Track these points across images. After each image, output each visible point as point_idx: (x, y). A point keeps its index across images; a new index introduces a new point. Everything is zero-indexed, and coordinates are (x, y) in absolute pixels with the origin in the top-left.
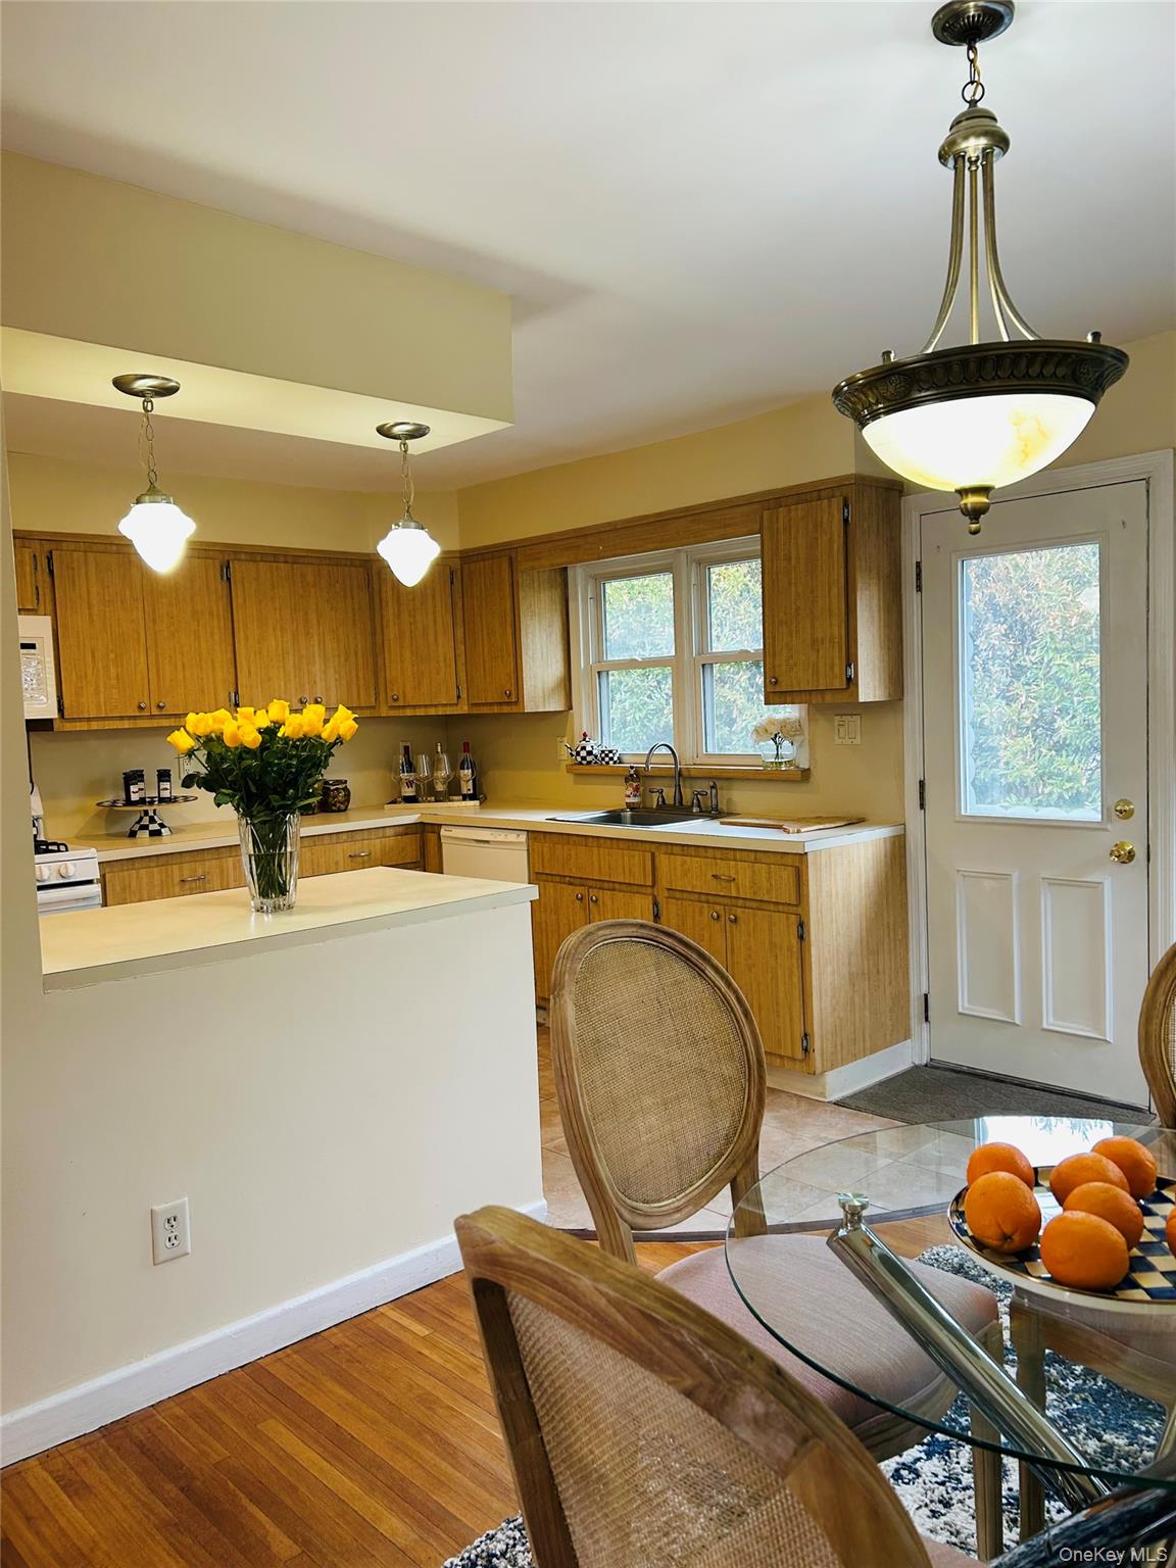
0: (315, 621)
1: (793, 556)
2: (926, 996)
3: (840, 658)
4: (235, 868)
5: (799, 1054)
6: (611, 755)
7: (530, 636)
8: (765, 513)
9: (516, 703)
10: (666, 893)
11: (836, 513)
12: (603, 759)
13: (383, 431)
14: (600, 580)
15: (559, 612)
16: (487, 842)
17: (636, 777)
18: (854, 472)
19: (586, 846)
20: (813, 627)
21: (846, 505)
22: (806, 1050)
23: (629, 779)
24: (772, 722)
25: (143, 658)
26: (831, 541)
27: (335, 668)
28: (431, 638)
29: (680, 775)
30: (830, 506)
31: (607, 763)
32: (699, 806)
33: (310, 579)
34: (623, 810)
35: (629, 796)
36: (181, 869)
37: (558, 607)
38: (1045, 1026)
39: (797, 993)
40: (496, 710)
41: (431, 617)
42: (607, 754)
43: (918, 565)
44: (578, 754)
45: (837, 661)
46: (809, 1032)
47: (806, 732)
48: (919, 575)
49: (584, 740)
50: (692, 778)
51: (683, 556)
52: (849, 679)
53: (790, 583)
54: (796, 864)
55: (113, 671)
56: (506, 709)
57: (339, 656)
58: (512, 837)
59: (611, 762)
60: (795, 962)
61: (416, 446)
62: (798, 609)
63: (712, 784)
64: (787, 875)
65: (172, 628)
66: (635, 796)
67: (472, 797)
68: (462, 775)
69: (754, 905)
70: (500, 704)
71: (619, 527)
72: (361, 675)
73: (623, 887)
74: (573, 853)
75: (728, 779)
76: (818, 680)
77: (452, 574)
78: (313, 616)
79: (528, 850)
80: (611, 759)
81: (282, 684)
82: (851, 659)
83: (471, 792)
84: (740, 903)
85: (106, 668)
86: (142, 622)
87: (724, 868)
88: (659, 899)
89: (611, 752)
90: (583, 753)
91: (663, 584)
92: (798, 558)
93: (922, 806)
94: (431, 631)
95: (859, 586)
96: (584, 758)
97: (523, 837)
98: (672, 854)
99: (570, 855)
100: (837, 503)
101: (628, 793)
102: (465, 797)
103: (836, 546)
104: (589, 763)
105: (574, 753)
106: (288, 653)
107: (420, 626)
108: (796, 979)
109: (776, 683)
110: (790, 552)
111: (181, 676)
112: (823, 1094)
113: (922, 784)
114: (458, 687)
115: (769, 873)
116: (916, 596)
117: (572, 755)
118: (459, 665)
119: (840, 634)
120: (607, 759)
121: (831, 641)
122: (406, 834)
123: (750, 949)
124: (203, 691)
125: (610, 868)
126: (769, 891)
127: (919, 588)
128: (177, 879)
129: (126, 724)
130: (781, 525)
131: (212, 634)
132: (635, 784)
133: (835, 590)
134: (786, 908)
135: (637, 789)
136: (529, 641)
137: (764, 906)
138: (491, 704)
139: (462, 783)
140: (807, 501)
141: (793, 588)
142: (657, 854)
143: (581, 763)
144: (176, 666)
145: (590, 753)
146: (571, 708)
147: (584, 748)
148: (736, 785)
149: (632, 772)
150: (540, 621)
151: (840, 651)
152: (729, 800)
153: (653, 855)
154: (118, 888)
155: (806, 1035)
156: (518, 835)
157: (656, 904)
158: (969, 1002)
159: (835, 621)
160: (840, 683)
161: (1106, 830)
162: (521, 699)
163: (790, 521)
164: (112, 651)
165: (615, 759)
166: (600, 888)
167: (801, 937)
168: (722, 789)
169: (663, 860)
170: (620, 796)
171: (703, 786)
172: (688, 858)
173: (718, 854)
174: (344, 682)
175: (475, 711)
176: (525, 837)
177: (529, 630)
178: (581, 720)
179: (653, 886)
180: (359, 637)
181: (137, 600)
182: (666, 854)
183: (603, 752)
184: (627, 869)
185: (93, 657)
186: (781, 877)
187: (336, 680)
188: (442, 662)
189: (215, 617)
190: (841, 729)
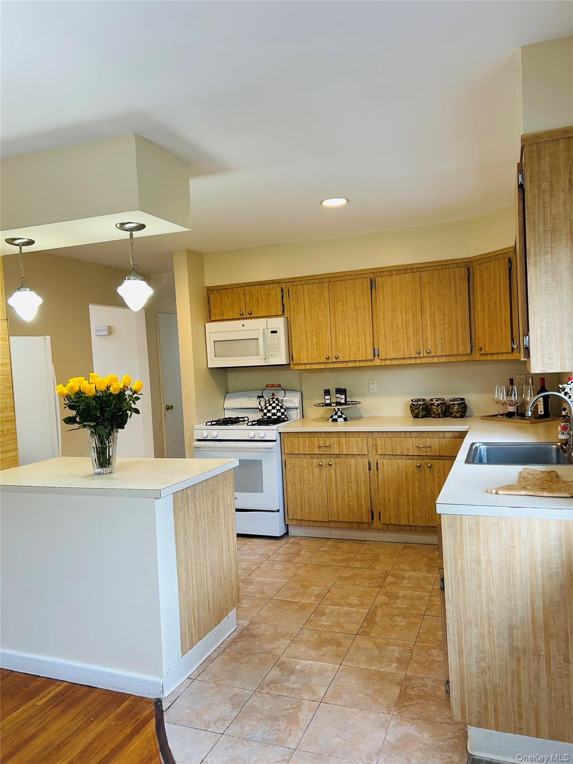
0: (428, 304)
4: (346, 444)
25: (329, 333)
27: (441, 331)
28: (498, 309)
33: (425, 280)
35: (560, 434)
36: (318, 440)
55: (315, 340)
57: (444, 324)
65: (344, 317)
66: (564, 434)
72: (460, 335)
78: (427, 302)
81: (405, 342)
85: (312, 339)
86: (328, 315)
101: (559, 431)
106: (409, 325)
111: (347, 342)
114: (512, 341)
124: (359, 349)
128: (316, 445)
129: (322, 366)
131: (365, 318)
132: (564, 424)
135: (565, 428)
144: (345, 336)
154: (289, 445)
164: (314, 331)
174: (447, 340)
180: (459, 311)
181: (326, 305)
185: (306, 334)
187: (442, 339)
188: (503, 324)
189: (367, 309)
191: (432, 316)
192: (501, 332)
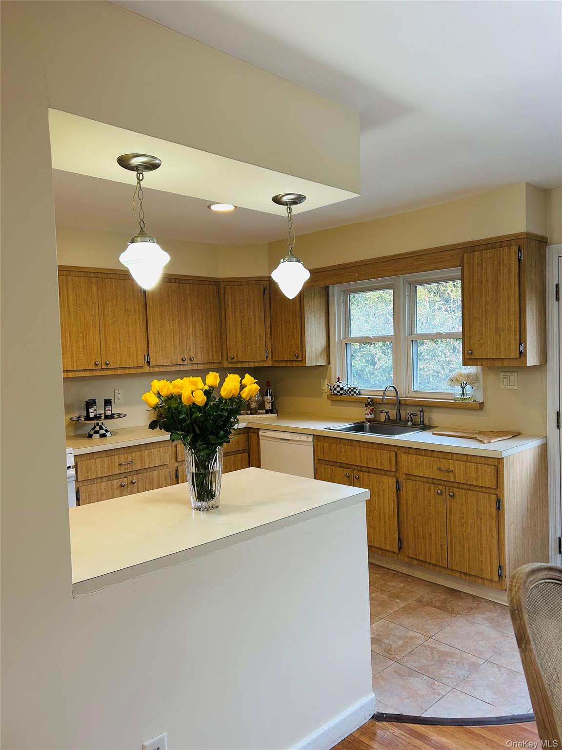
0: (191, 315)
1: (484, 279)
2: (560, 539)
3: (515, 339)
4: (149, 456)
5: (496, 578)
6: (355, 390)
7: (309, 324)
8: (465, 255)
9: (301, 361)
10: (404, 476)
11: (513, 255)
12: (350, 392)
13: (277, 200)
14: (347, 293)
15: (324, 310)
16: (289, 440)
17: (371, 403)
18: (525, 231)
19: (351, 445)
20: (497, 322)
21: (520, 250)
22: (500, 576)
23: (367, 405)
24: (461, 375)
25: (97, 336)
26: (510, 271)
27: (200, 341)
28: (253, 325)
29: (399, 403)
30: (509, 251)
31: (353, 395)
32: (412, 422)
33: (188, 292)
34: (364, 422)
35: (368, 414)
36: (119, 458)
37: (324, 307)
39: (495, 542)
40: (289, 364)
41: (252, 313)
42: (352, 390)
43: (557, 286)
44: (335, 389)
45: (513, 342)
46: (502, 565)
47: (481, 380)
48: (558, 292)
49: (338, 381)
50: (407, 405)
51: (401, 279)
52: (521, 353)
53: (481, 296)
54: (496, 465)
55: (81, 343)
56: (295, 364)
57: (203, 334)
58: (304, 438)
59: (355, 394)
60: (494, 523)
61: (296, 209)
62: (486, 310)
63: (421, 409)
64: (490, 470)
65: (114, 319)
66: (371, 414)
67: (272, 412)
68: (265, 399)
69: (466, 487)
70: (292, 361)
71: (368, 263)
72: (214, 345)
73: (376, 471)
74: (343, 450)
75: (429, 406)
76: (500, 353)
77: (264, 289)
78: (189, 313)
79: (314, 446)
80: (355, 392)
81: (173, 350)
82: (522, 341)
83: (271, 408)
84: (456, 485)
85: (77, 341)
86: (97, 315)
87: (445, 464)
88: (400, 480)
89: (355, 388)
90: (338, 389)
91: (388, 294)
92: (487, 281)
93: (558, 427)
94: (252, 322)
95: (528, 297)
96: (338, 392)
97: (311, 439)
98: (409, 453)
99: (341, 451)
100: (514, 249)
101: (367, 412)
102: (267, 412)
103: (513, 274)
104: (341, 394)
105: (333, 389)
106: (176, 333)
107: (246, 318)
108: (495, 534)
109: (471, 353)
110: (482, 277)
111: (118, 346)
113: (558, 414)
114: (266, 352)
115: (477, 468)
116: (555, 304)
117: (331, 390)
118: (268, 340)
119: (515, 327)
120: (352, 393)
121: (509, 330)
122: (240, 434)
123: (463, 513)
124: (130, 354)
125: (367, 460)
126: (476, 480)
127: (557, 299)
128: (117, 464)
129: (88, 374)
130: (476, 262)
131: (136, 323)
132: (371, 408)
133: (512, 300)
134: (487, 490)
135: (372, 410)
136: (309, 326)
137: (473, 488)
138: (286, 361)
139: (266, 403)
140: (492, 248)
141: (483, 299)
142: (398, 453)
143: (337, 394)
144: (116, 340)
145: (342, 389)
146: (329, 363)
147: (338, 386)
148: (434, 410)
149: (369, 401)
150: (315, 315)
151: (515, 334)
152: (430, 419)
153: (396, 453)
154: (84, 470)
155: (500, 567)
156: (308, 437)
157: (398, 482)
159: (512, 318)
160: (514, 354)
162: (304, 359)
163: (482, 260)
164: (81, 333)
165: (357, 392)
166: (360, 471)
167: (498, 508)
168: (426, 412)
169: (403, 458)
170: (362, 414)
171: (416, 411)
172: (421, 457)
173: (441, 455)
174: (205, 349)
175: (276, 364)
176: (312, 438)
177: (309, 321)
178: (336, 370)
179: (396, 472)
180: (213, 324)
181: (95, 303)
182: (405, 453)
183: (350, 388)
184: (379, 461)
185: (70, 335)
186: (485, 471)
187: (201, 348)
188: (258, 338)
189: (137, 313)
190: (505, 380)
191: (194, 326)
192: (256, 344)
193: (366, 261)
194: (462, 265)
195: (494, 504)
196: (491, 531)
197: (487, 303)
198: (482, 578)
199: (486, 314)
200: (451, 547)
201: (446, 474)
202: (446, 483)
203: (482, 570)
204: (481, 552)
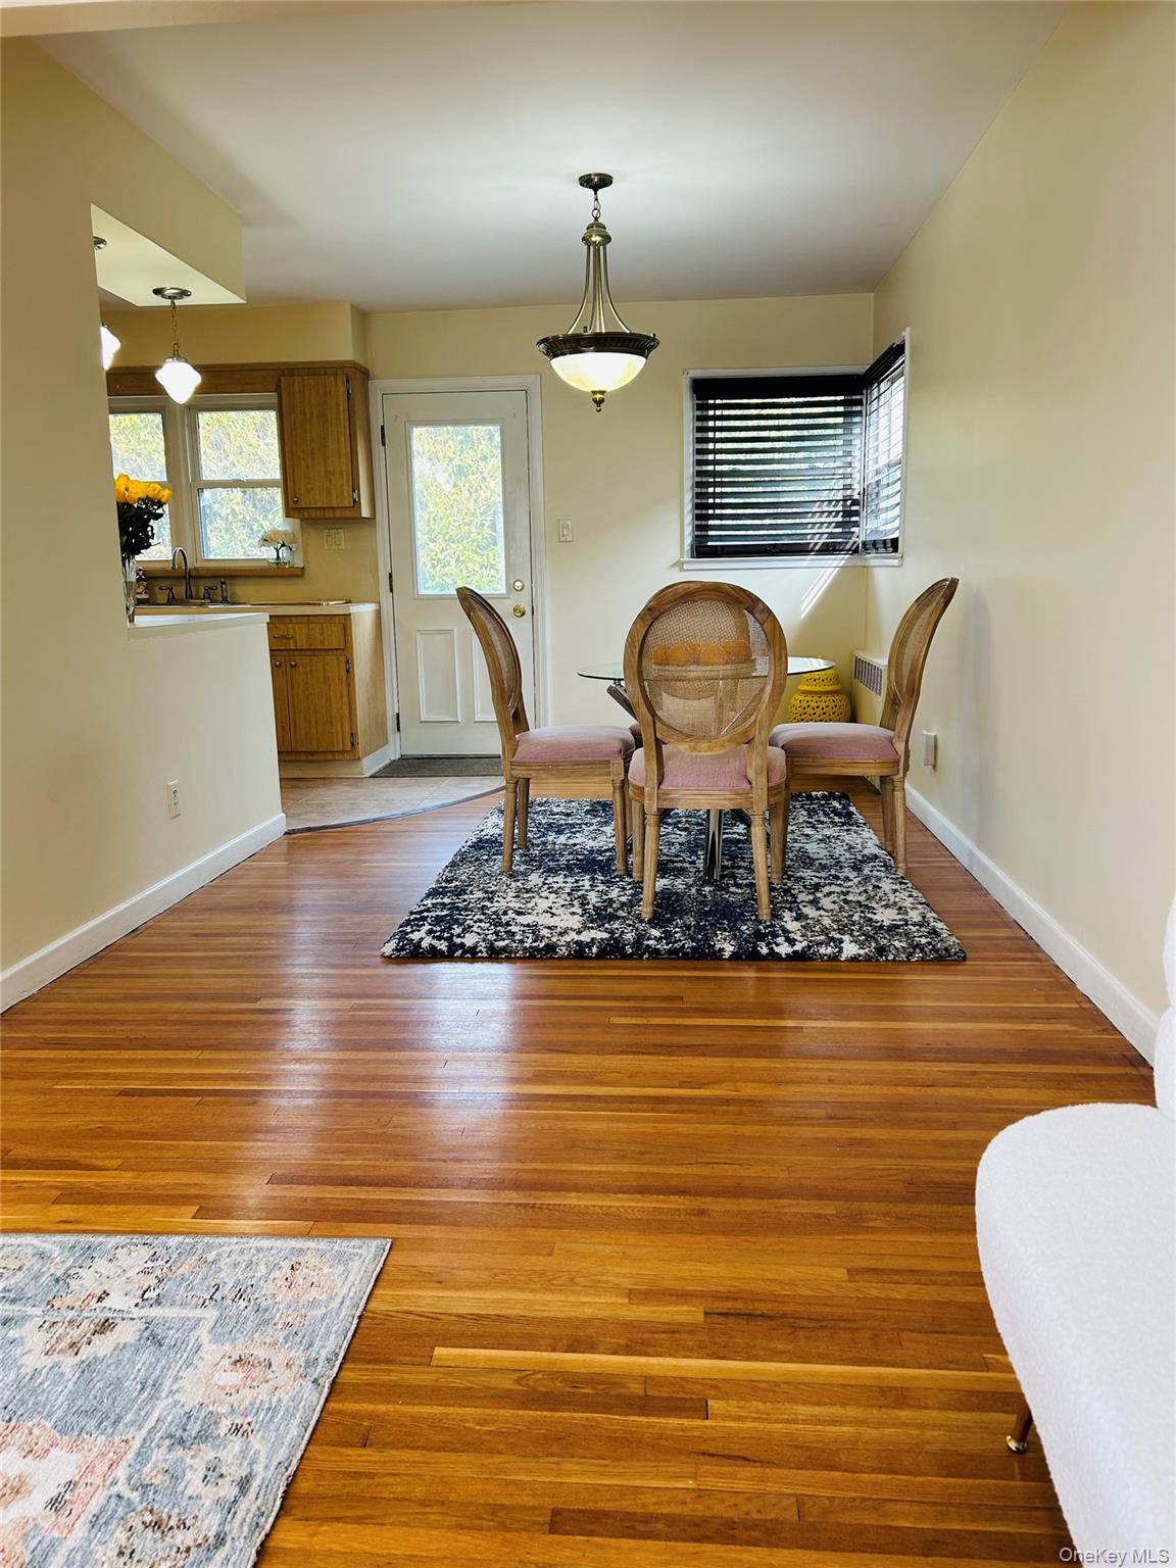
1: (308, 411)
2: (398, 715)
3: (348, 485)
5: (349, 748)
8: (282, 378)
11: (340, 385)
13: (157, 292)
18: (351, 358)
20: (326, 464)
21: (348, 381)
22: (352, 744)
24: (278, 532)
26: (338, 405)
29: (190, 576)
30: (336, 380)
32: (209, 598)
35: (139, 594)
38: (477, 719)
39: (346, 707)
43: (383, 427)
45: (345, 488)
46: (354, 732)
47: (300, 540)
48: (383, 435)
50: (202, 577)
52: (355, 501)
53: (306, 431)
54: (344, 622)
60: (344, 686)
62: (313, 449)
63: (221, 581)
64: (336, 630)
69: (309, 653)
71: (137, 372)
76: (331, 501)
82: (355, 487)
84: (296, 652)
87: (282, 630)
92: (311, 414)
93: (391, 590)
95: (358, 438)
100: (341, 379)
101: (138, 591)
103: (342, 408)
108: (345, 699)
109: (295, 502)
110: (304, 408)
112: (361, 773)
113: (390, 575)
115: (322, 629)
116: (382, 449)
119: (347, 471)
121: (341, 473)
123: (307, 684)
126: (322, 642)
127: (383, 443)
130: (296, 388)
132: (144, 584)
133: (342, 439)
134: (334, 652)
137: (317, 653)
140: (316, 374)
141: (308, 435)
148: (242, 581)
149: (141, 573)
151: (348, 480)
152: (233, 594)
155: (352, 734)
158: (427, 714)
159: (344, 460)
160: (348, 503)
161: (509, 598)
163: (304, 386)
167: (348, 671)
186: (331, 631)
190: (329, 539)
193: (135, 368)
194: (278, 390)
195: (343, 666)
196: (341, 697)
197: (312, 440)
198: (332, 752)
199: (312, 454)
200: (295, 725)
201: (284, 641)
202: (284, 653)
203: (333, 742)
204: (331, 722)
